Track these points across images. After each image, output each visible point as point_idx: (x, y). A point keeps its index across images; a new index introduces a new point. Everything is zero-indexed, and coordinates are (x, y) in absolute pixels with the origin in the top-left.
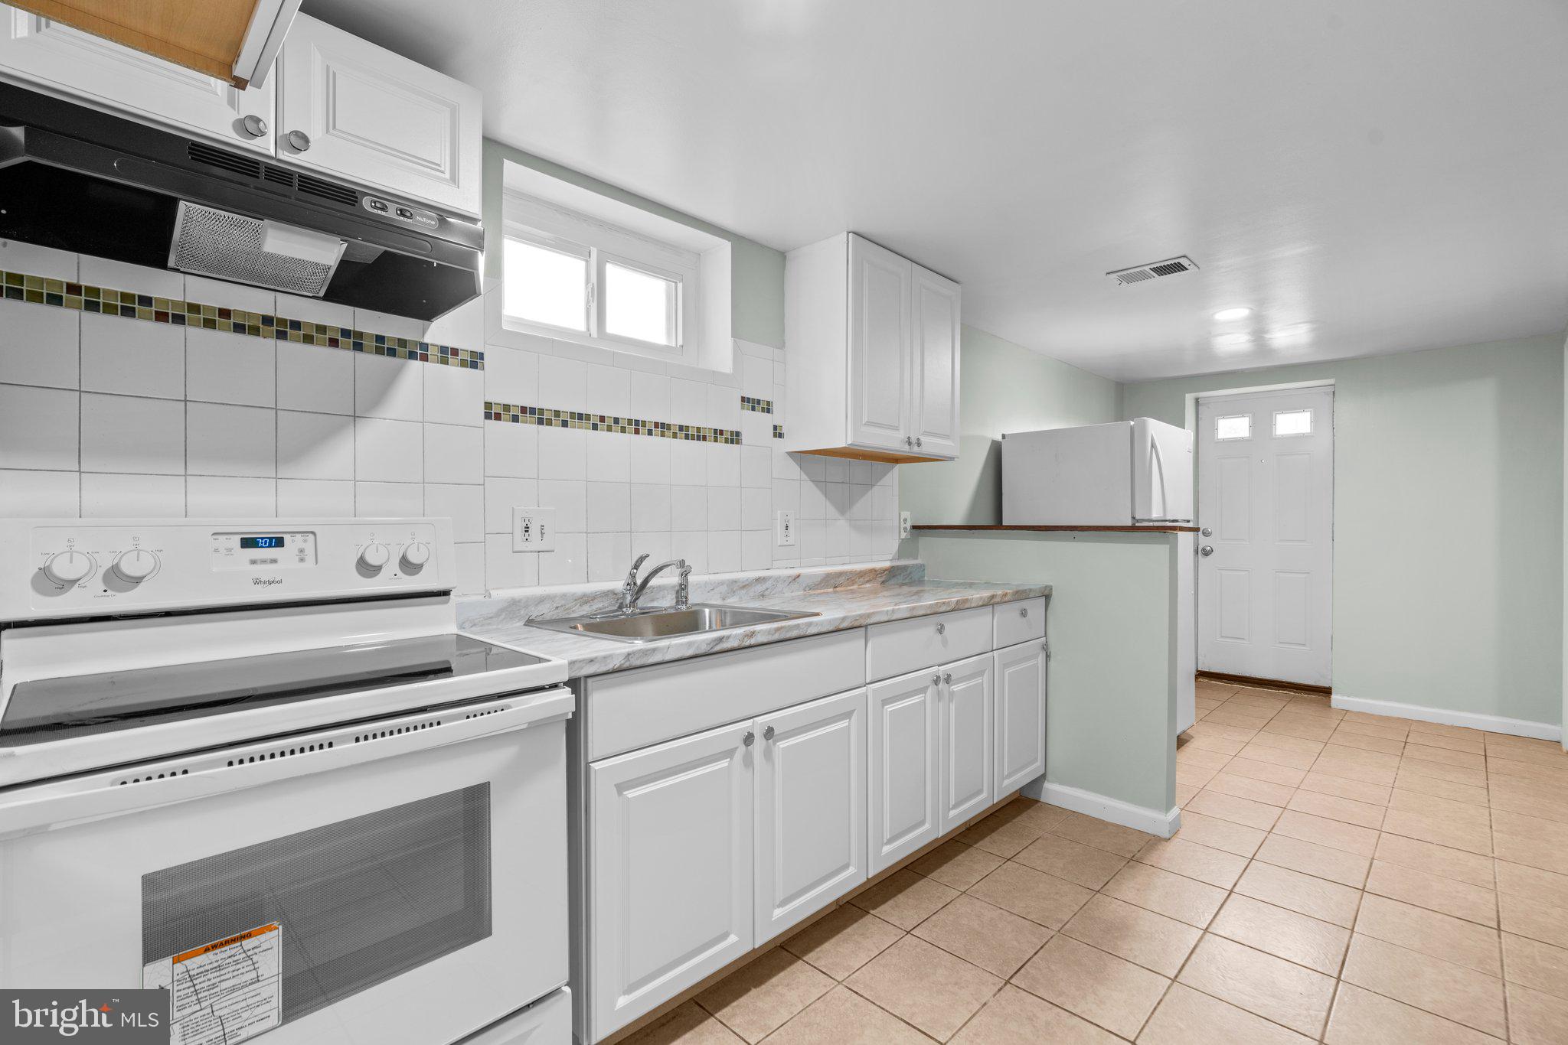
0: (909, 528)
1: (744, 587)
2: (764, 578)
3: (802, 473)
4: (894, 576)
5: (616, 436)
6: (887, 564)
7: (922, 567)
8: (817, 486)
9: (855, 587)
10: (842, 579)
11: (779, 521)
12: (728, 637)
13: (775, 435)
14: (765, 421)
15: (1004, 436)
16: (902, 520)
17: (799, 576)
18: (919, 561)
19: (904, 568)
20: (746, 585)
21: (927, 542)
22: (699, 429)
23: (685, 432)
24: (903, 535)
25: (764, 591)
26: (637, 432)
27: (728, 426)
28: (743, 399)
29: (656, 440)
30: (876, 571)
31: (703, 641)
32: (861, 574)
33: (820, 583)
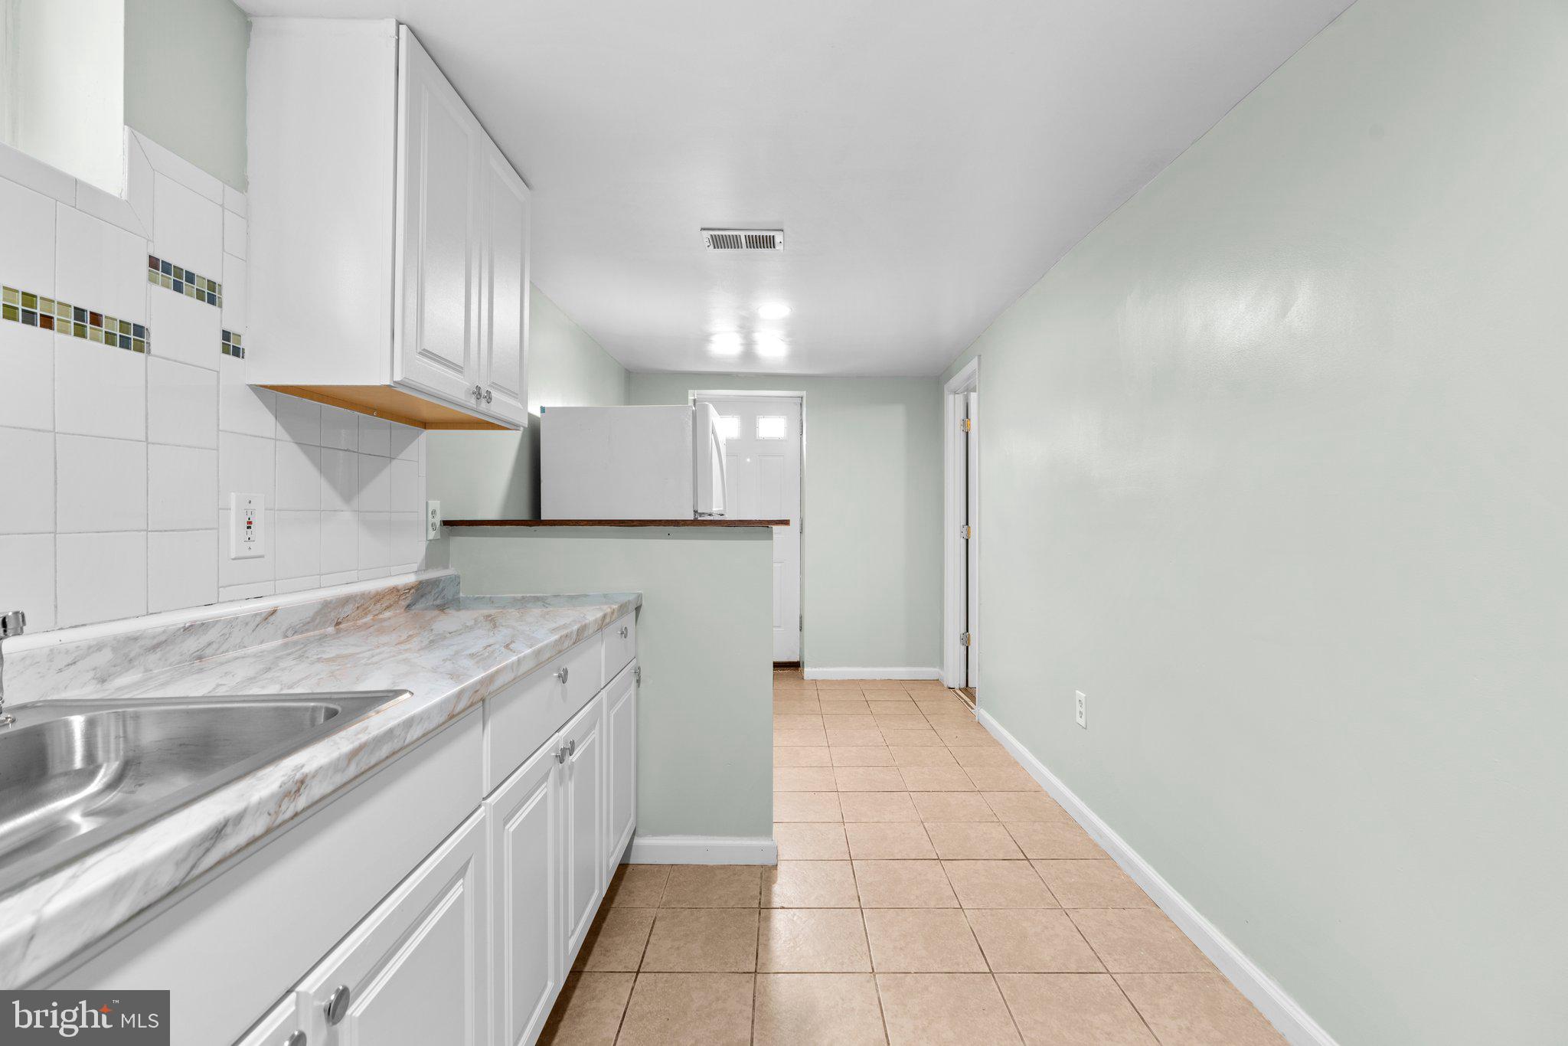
0: (438, 524)
1: (154, 648)
2: (203, 624)
3: (279, 427)
4: (422, 596)
6: (411, 579)
7: (455, 580)
8: (306, 453)
9: (369, 618)
10: (348, 609)
11: (233, 514)
13: (226, 350)
14: (207, 321)
15: (543, 410)
16: (430, 514)
17: (274, 612)
18: (450, 572)
19: (434, 583)
20: (160, 644)
21: (464, 543)
22: (28, 298)
24: (432, 535)
25: (203, 649)
27: (115, 308)
28: (153, 262)
30: (398, 591)
32: (378, 597)
33: (313, 619)
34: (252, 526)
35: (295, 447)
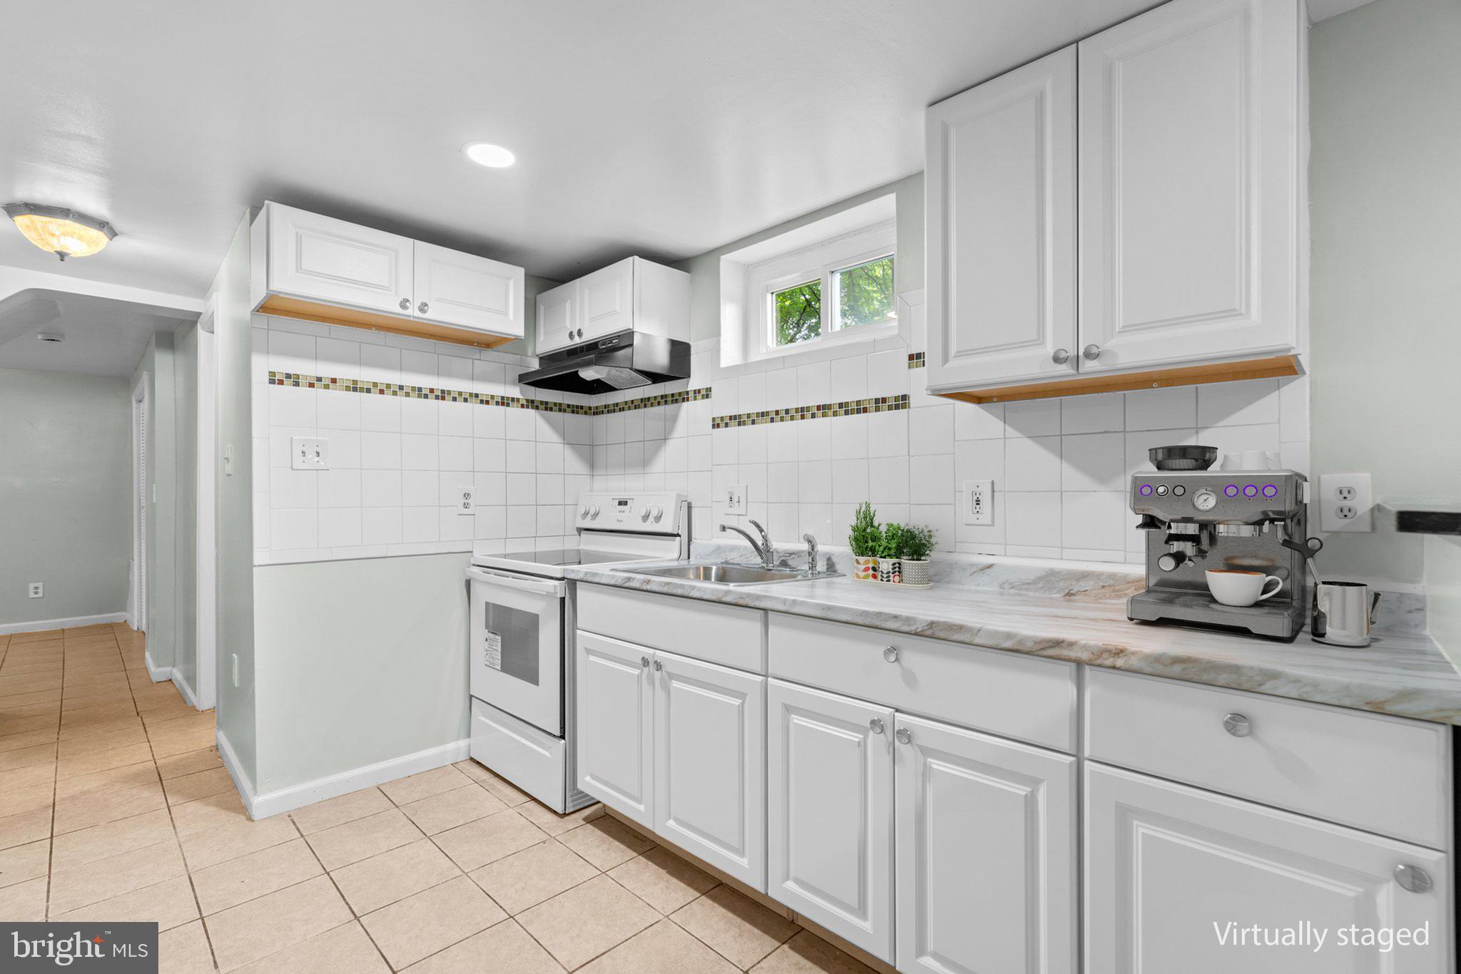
0: (1363, 509)
3: (1008, 429)
5: (788, 424)
10: (1087, 585)
11: (964, 493)
12: (634, 579)
17: (993, 568)
22: (858, 403)
23: (846, 408)
24: (1338, 524)
26: (803, 417)
27: (891, 392)
28: (911, 357)
29: (819, 421)
31: (621, 577)
33: (1035, 582)
34: (980, 503)
35: (1027, 440)
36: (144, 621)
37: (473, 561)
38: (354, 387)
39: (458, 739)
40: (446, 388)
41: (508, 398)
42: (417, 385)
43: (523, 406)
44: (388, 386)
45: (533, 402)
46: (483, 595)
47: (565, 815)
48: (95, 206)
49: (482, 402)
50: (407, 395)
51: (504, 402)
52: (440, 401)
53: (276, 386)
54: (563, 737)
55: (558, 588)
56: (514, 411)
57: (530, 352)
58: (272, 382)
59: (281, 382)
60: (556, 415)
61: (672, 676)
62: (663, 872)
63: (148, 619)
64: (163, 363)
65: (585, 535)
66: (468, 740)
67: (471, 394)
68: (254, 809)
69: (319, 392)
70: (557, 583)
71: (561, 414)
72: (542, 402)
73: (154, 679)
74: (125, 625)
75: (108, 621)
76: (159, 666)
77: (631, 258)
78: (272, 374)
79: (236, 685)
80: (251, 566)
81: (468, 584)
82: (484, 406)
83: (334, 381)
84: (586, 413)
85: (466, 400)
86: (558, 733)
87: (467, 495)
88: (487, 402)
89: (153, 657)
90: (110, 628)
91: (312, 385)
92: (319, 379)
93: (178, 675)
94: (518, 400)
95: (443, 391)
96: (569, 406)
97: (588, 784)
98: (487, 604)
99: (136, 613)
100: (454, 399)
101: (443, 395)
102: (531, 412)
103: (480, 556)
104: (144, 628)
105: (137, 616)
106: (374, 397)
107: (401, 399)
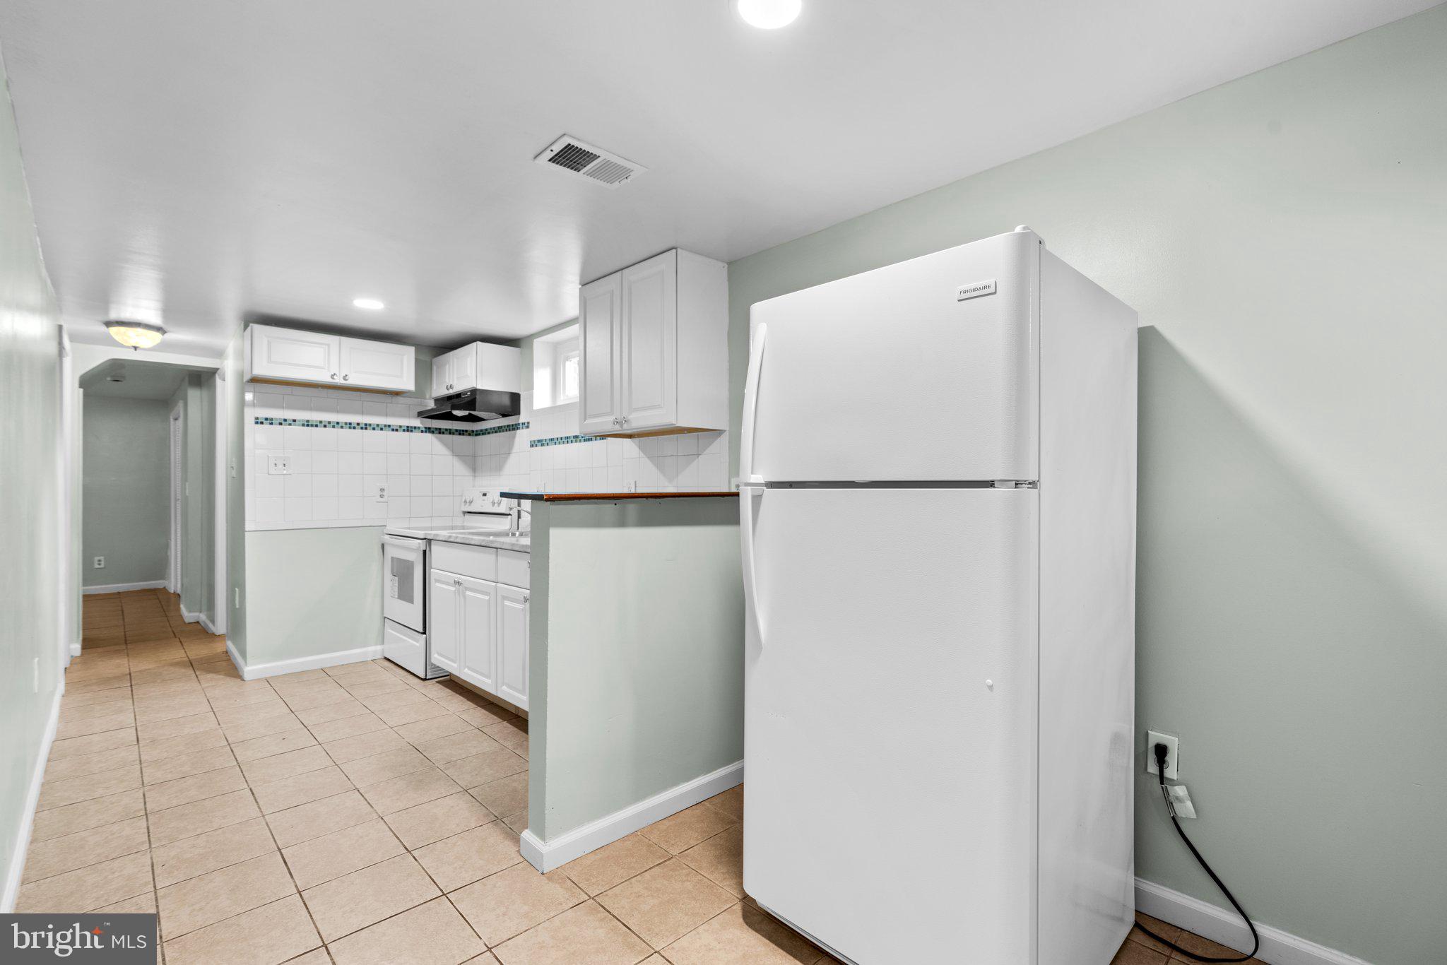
3: (641, 452)
26: (568, 442)
36: (179, 586)
37: (385, 532)
38: (308, 424)
39: (376, 644)
40: (368, 422)
41: (411, 427)
42: (348, 421)
43: (422, 432)
44: (329, 423)
45: (429, 428)
46: (391, 552)
47: (425, 679)
48: (155, 319)
49: (393, 430)
50: (342, 427)
51: (409, 429)
52: (364, 431)
53: (259, 425)
54: (425, 633)
55: (422, 545)
56: (416, 435)
57: (428, 397)
58: (257, 423)
59: (262, 423)
60: (447, 437)
61: (467, 589)
62: (465, 700)
63: (182, 585)
64: (194, 395)
65: (468, 516)
66: (382, 646)
67: (385, 426)
68: (245, 674)
69: (285, 428)
70: (420, 541)
71: (451, 436)
72: (436, 429)
73: (187, 620)
74: (164, 590)
75: (152, 587)
76: (190, 612)
77: (474, 344)
78: (257, 418)
79: (237, 607)
80: (243, 531)
81: (383, 546)
82: (395, 432)
83: (294, 421)
84: (470, 435)
85: (382, 429)
86: (421, 631)
87: (382, 490)
88: (397, 430)
89: (184, 606)
90: (154, 591)
91: (281, 424)
92: (285, 420)
93: (203, 617)
94: (419, 428)
95: (366, 425)
96: (456, 430)
97: (436, 659)
98: (392, 558)
99: (173, 580)
100: (374, 429)
101: (366, 427)
102: (429, 435)
103: (392, 528)
104: (179, 592)
105: (173, 583)
106: (321, 429)
107: (337, 430)
